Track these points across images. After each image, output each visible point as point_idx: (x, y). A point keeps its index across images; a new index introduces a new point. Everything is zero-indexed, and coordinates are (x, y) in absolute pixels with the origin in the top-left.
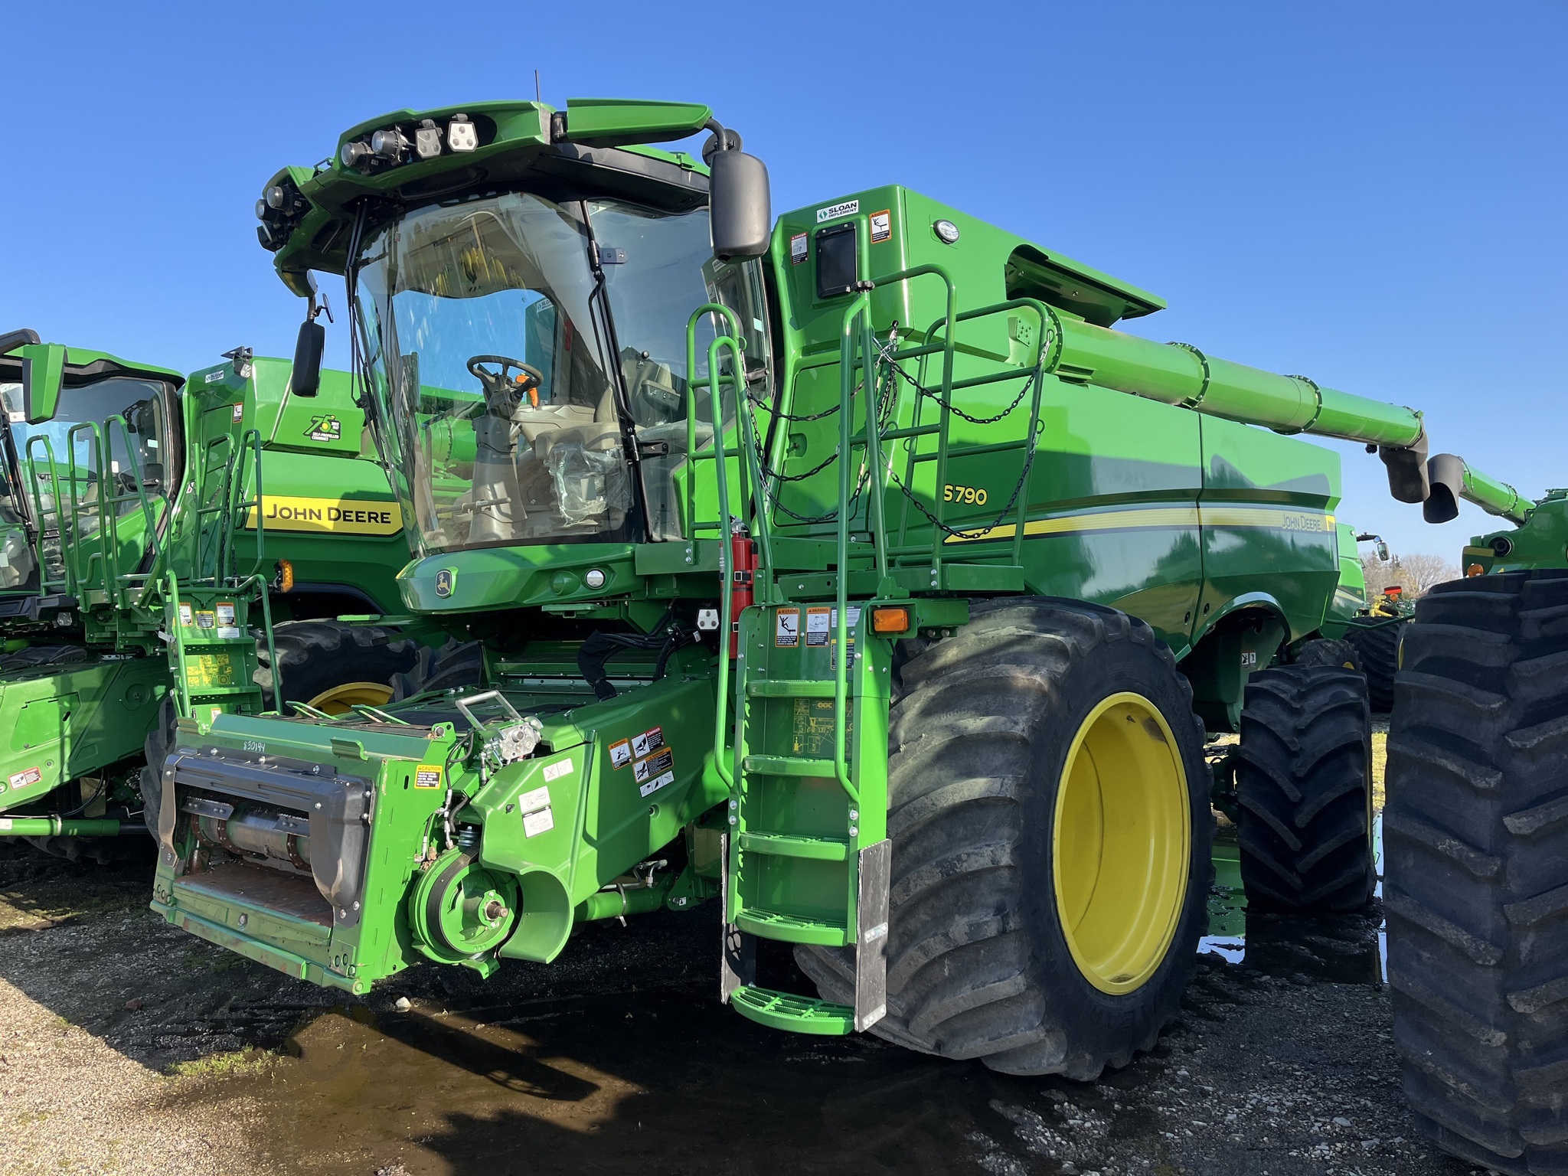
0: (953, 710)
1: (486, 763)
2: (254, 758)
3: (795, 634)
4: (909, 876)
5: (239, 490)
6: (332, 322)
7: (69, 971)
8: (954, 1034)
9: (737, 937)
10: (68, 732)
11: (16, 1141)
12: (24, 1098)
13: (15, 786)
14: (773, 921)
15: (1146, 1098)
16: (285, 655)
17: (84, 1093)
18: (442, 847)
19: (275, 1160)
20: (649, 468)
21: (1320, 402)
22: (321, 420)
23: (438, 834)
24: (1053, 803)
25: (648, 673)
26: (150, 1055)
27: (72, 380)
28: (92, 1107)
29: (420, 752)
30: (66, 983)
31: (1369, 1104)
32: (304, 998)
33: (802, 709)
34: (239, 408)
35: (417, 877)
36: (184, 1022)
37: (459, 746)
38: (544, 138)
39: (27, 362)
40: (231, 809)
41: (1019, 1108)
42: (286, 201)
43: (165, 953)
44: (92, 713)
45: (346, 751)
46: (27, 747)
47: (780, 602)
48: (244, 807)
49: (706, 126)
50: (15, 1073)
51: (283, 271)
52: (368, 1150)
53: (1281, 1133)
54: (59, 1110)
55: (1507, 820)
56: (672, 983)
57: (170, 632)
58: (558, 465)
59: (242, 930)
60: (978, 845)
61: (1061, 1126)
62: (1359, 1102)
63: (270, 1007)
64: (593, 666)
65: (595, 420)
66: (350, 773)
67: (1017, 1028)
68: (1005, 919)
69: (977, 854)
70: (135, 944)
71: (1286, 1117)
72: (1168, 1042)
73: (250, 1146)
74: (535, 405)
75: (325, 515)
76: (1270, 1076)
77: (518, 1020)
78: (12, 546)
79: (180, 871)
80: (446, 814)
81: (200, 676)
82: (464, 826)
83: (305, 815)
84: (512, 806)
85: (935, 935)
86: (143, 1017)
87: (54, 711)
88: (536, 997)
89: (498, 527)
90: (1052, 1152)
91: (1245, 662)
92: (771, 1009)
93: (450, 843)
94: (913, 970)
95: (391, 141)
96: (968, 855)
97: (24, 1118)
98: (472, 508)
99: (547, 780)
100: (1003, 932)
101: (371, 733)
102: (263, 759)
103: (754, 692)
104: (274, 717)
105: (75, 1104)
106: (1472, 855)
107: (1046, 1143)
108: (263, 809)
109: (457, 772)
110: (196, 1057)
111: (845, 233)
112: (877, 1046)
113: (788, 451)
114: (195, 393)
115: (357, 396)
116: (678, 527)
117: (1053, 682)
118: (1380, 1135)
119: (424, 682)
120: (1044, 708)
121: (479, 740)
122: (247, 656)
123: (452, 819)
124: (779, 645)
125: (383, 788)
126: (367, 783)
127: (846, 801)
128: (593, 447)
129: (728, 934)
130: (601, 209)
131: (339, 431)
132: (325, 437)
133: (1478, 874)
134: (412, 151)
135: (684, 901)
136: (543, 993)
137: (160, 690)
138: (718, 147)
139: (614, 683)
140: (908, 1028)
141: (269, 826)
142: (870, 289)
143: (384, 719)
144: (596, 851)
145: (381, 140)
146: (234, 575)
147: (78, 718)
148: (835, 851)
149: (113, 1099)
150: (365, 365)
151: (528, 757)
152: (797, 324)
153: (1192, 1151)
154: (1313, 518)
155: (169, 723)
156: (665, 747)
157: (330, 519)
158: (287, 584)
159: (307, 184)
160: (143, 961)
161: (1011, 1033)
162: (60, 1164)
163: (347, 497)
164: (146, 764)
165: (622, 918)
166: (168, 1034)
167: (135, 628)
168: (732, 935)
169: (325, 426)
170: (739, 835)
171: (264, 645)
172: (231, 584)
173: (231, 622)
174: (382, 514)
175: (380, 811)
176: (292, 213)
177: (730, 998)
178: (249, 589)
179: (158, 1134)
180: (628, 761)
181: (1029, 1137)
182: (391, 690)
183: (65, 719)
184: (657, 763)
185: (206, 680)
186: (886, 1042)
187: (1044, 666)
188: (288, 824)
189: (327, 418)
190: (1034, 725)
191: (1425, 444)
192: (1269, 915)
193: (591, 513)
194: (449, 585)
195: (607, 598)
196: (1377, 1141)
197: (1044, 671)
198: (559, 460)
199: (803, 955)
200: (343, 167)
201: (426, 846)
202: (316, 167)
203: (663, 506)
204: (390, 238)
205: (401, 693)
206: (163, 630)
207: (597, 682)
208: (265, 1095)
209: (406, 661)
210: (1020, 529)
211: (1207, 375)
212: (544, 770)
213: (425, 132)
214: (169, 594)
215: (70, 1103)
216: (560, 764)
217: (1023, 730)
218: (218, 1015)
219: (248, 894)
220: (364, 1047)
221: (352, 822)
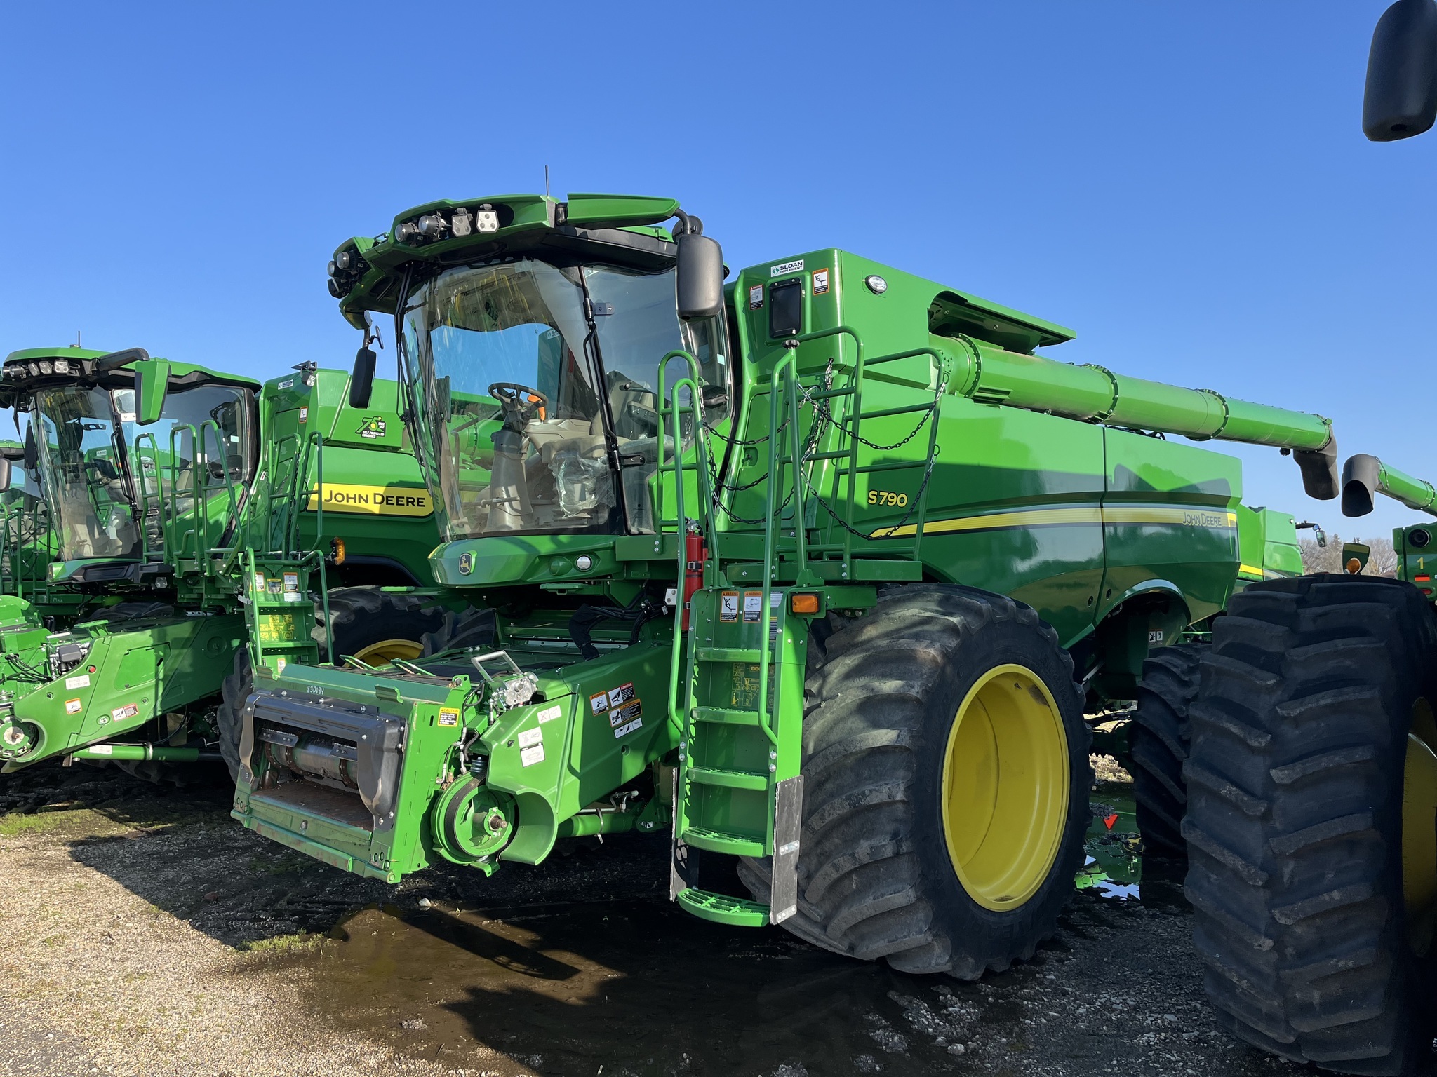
0: (864, 675)
1: (494, 708)
2: (316, 699)
3: (735, 612)
4: (825, 807)
5: (304, 480)
6: (382, 348)
7: (158, 870)
8: (862, 938)
9: (684, 850)
10: (161, 676)
11: (124, 994)
12: (127, 964)
13: (116, 719)
14: (710, 837)
15: (1016, 994)
16: (338, 617)
17: (173, 962)
18: (458, 773)
19: (324, 1013)
20: (629, 476)
21: (1227, 413)
22: (370, 421)
23: (455, 762)
24: (942, 752)
25: (626, 639)
26: (224, 935)
27: (174, 388)
28: (180, 972)
29: (442, 697)
30: (155, 879)
31: (1198, 1006)
32: (345, 896)
33: (740, 672)
34: (305, 411)
35: (438, 795)
36: (251, 911)
37: (473, 693)
38: (549, 223)
39: (139, 375)
40: (296, 739)
41: (910, 998)
42: (351, 263)
43: (234, 859)
44: (181, 658)
45: (386, 696)
46: (127, 687)
47: (725, 586)
48: (307, 737)
49: (674, 215)
50: (119, 946)
51: (346, 312)
52: (395, 1008)
53: (1120, 1025)
54: (155, 973)
55: (1273, 772)
56: (643, 895)
57: (247, 596)
58: (559, 468)
59: (303, 834)
60: (880, 783)
61: (942, 1012)
62: (1190, 1004)
63: (318, 902)
64: (581, 632)
65: (591, 434)
66: (389, 712)
67: (909, 933)
68: (899, 844)
69: (877, 791)
70: (210, 851)
71: (1127, 1013)
72: (1045, 954)
73: (304, 1002)
74: (543, 419)
75: (371, 499)
76: (1123, 983)
77: (516, 919)
78: (117, 521)
79: (255, 787)
80: (462, 747)
81: (269, 632)
82: (475, 757)
83: (354, 744)
84: (512, 742)
85: (845, 855)
86: (219, 906)
87: (151, 657)
88: (531, 902)
89: (510, 520)
90: (930, 1030)
91: (1152, 639)
92: (709, 906)
93: (464, 769)
94: (828, 882)
95: (433, 223)
96: (871, 791)
97: (128, 978)
98: (490, 503)
99: (540, 722)
100: (897, 854)
101: (405, 682)
102: (322, 700)
103: (702, 657)
104: (330, 668)
105: (168, 969)
106: (1246, 799)
107: (927, 1023)
108: (321, 739)
109: (471, 714)
110: (263, 938)
111: (792, 286)
112: (804, 948)
113: (743, 461)
114: (270, 398)
115: (401, 412)
116: (651, 522)
117: (945, 654)
118: (1201, 1029)
119: (449, 641)
120: (936, 675)
121: (489, 689)
122: (306, 616)
123: (466, 750)
124: (722, 620)
125: (414, 725)
126: (402, 721)
127: (767, 744)
128: (588, 455)
129: (676, 847)
130: (595, 272)
131: (384, 430)
132: (372, 435)
133: (1251, 813)
134: (449, 230)
135: (651, 824)
136: (537, 899)
137: (236, 643)
138: (684, 231)
139: (596, 646)
140: (825, 930)
141: (326, 753)
142: (796, 346)
143: (416, 671)
144: (578, 781)
145: (426, 223)
146: (298, 550)
147: (170, 662)
148: (759, 783)
149: (197, 966)
150: (407, 387)
151: (526, 704)
152: (753, 358)
153: (1043, 1034)
154: (1214, 516)
155: (242, 670)
156: (635, 698)
157: (375, 503)
158: (341, 557)
159: (369, 252)
160: (219, 864)
161: (905, 937)
162: (159, 1011)
163: (390, 485)
164: (222, 702)
165: (600, 836)
166: (239, 920)
167: (218, 591)
168: (680, 848)
169: (373, 426)
170: (687, 769)
171: (321, 607)
172: (295, 557)
173: (296, 589)
174: (418, 499)
175: (411, 742)
176: (356, 272)
177: (677, 897)
178: (309, 562)
179: (233, 992)
180: (605, 709)
181: (914, 1018)
182: (421, 647)
183: (159, 664)
184: (629, 712)
185: (275, 635)
186: (812, 945)
187: (939, 641)
188: (340, 751)
189: (375, 419)
190: (927, 688)
191: (1334, 447)
192: (1159, 859)
193: (585, 508)
194: (469, 566)
195: (594, 578)
196: (1196, 1033)
197: (937, 645)
198: (561, 465)
199: (744, 871)
200: (396, 241)
201: (446, 771)
202: (375, 239)
203: (639, 505)
204: (430, 290)
205: (430, 650)
206: (241, 594)
207: (584, 645)
208: (316, 966)
209: (434, 623)
210: (920, 528)
211: (1116, 392)
212: (539, 714)
213: (459, 218)
214: (247, 565)
215: (163, 968)
216: (551, 710)
217: (918, 693)
218: (278, 906)
219: (309, 806)
220: (394, 934)
221: (389, 750)
